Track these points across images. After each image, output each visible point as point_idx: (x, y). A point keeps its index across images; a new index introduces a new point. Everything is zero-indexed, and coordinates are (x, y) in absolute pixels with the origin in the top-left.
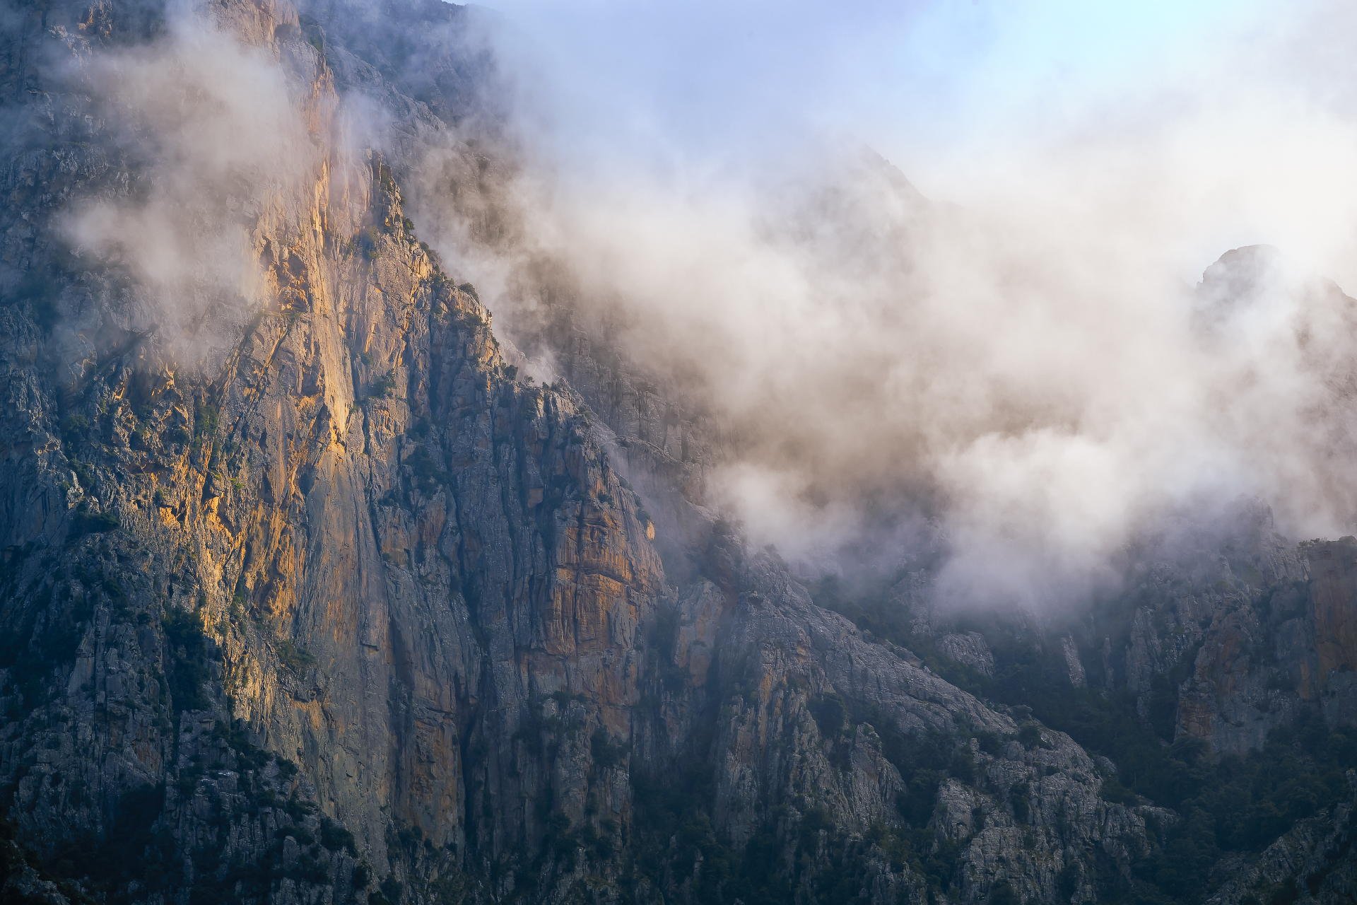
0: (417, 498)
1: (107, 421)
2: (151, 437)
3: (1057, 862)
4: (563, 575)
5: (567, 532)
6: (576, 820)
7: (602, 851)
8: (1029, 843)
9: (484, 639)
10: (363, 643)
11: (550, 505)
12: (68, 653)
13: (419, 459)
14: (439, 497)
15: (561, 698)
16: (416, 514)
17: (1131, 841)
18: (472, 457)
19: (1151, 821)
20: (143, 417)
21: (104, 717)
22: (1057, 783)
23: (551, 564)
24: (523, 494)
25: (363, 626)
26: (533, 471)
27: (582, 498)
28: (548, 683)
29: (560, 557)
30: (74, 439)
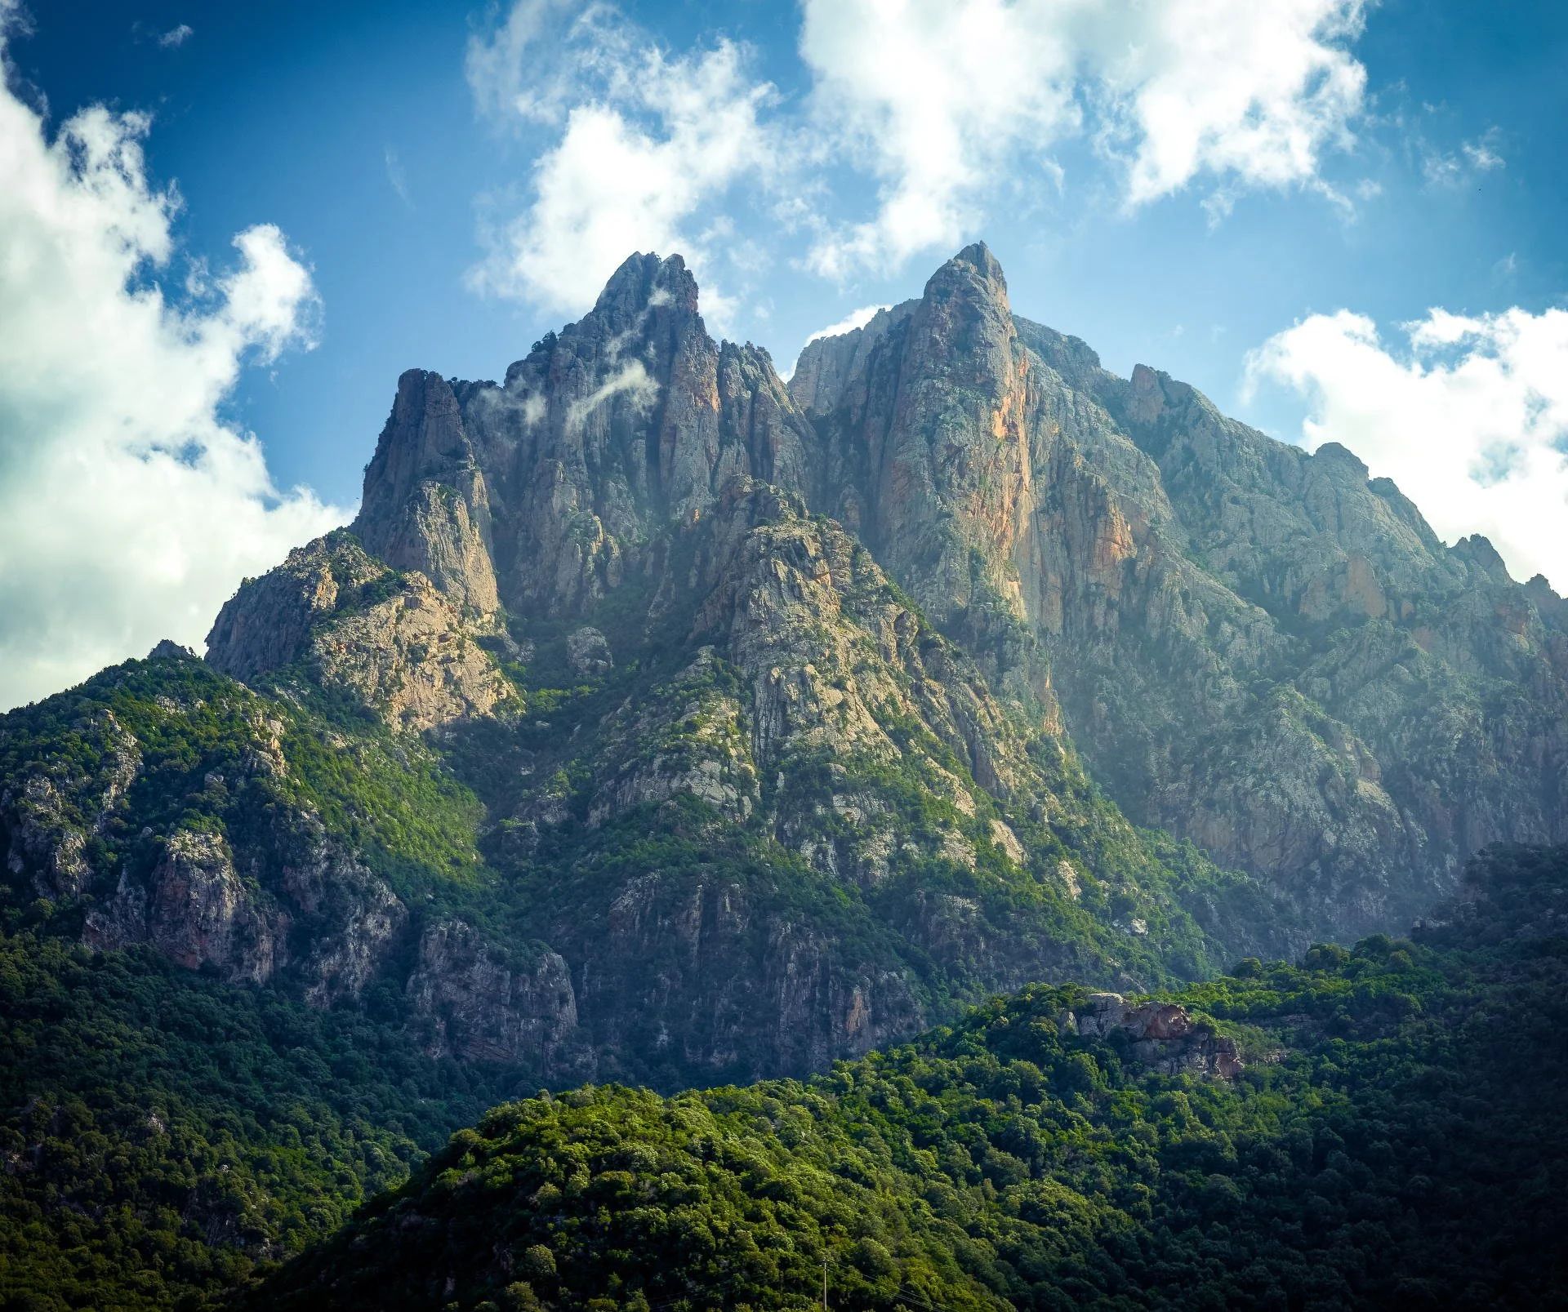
0: (1052, 512)
1: (950, 478)
2: (965, 484)
3: (1258, 652)
4: (1099, 541)
5: (1101, 526)
6: (1101, 628)
7: (1109, 639)
8: (1250, 645)
9: (1072, 563)
10: (1032, 562)
11: (1097, 516)
12: (936, 560)
13: (1053, 498)
14: (1059, 511)
15: (1097, 585)
16: (1051, 517)
17: (1284, 647)
18: (1070, 497)
19: (1290, 640)
20: (962, 476)
21: (948, 583)
22: (1260, 625)
23: (1095, 538)
24: (1087, 511)
25: (1032, 556)
26: (1091, 504)
27: (1106, 514)
28: (1092, 579)
29: (1099, 534)
30: (938, 484)
